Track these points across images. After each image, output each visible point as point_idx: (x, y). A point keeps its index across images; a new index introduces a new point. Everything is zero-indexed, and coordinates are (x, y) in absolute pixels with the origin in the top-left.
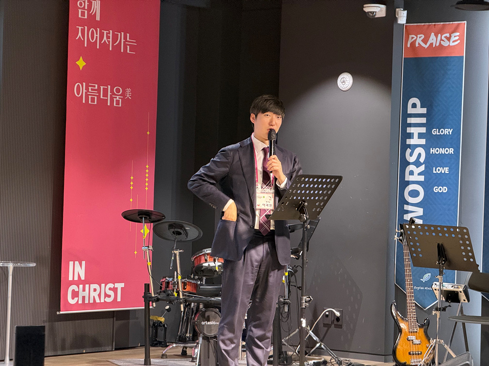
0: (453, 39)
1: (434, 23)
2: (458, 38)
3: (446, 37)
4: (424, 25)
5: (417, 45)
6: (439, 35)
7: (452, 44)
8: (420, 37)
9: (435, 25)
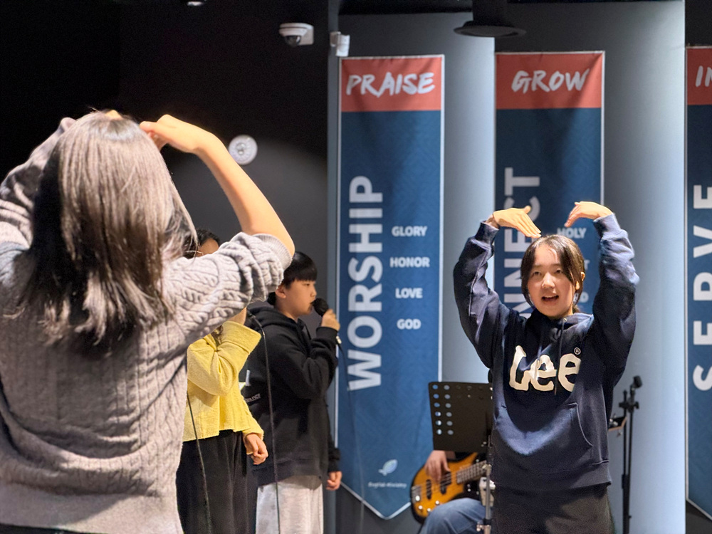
0: (423, 82)
1: (389, 57)
2: (430, 81)
3: (411, 80)
4: (373, 60)
5: (363, 92)
6: (400, 77)
7: (421, 91)
8: (368, 79)
9: (392, 60)
